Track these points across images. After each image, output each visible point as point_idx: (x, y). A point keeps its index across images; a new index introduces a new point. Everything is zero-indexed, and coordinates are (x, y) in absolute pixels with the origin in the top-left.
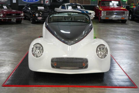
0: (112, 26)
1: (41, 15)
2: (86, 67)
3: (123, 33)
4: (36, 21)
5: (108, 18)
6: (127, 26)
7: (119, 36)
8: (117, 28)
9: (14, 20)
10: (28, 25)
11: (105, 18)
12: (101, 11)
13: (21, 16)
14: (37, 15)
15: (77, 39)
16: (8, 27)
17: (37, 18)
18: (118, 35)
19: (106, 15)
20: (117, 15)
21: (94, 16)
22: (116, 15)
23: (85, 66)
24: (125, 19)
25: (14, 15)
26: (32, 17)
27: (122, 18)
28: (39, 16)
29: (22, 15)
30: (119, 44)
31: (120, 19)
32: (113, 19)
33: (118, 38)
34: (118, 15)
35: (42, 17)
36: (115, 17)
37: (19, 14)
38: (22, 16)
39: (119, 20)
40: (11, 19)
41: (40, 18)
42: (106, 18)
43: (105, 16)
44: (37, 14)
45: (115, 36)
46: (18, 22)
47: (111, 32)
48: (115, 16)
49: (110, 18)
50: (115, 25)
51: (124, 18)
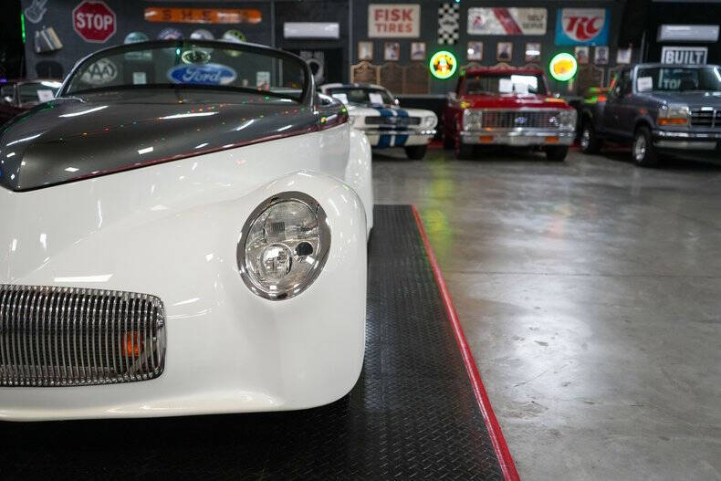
5: (492, 138)
6: (567, 169)
11: (477, 141)
12: (461, 111)
19: (483, 126)
20: (528, 126)
21: (435, 129)
22: (523, 125)
24: (560, 142)
27: (547, 138)
31: (539, 142)
32: (513, 142)
34: (533, 126)
36: (522, 135)
39: (535, 147)
42: (481, 138)
43: (477, 130)
48: (520, 129)
49: (499, 140)
50: (519, 167)
51: (557, 138)
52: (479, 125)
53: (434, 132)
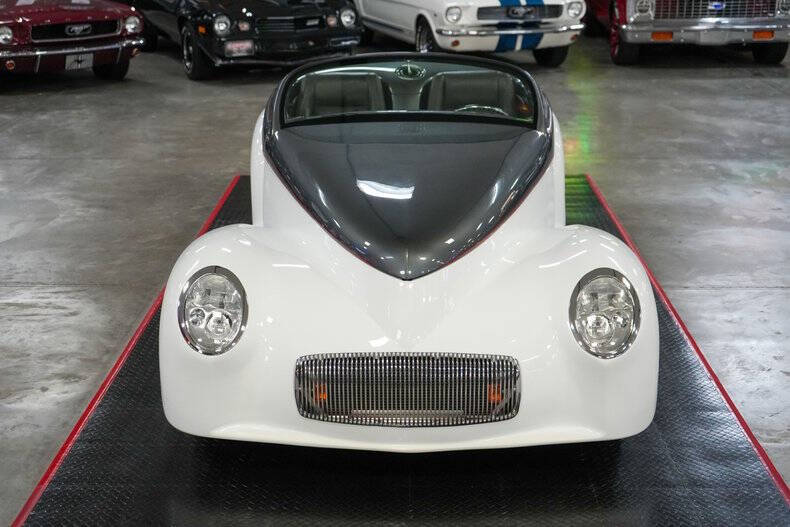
0: (693, 91)
1: (245, 27)
2: (510, 409)
3: (762, 136)
4: (219, 62)
5: (671, 34)
7: (734, 166)
8: (725, 102)
9: (79, 62)
10: (170, 90)
11: (648, 38)
13: (125, 36)
14: (221, 27)
15: (450, 241)
16: (43, 110)
17: (222, 44)
18: (728, 155)
19: (657, 16)
20: (727, 15)
21: (582, 21)
22: (719, 14)
23: (502, 404)
24: (776, 37)
25: (78, 29)
26: (189, 42)
27: (756, 31)
28: (235, 35)
29: (130, 27)
30: (728, 222)
31: (743, 38)
32: (704, 40)
33: (728, 175)
34: (734, 15)
35: (255, 42)
36: (716, 28)
37: (112, 24)
38: (133, 36)
40: (65, 55)
41: (240, 48)
42: (655, 34)
43: (650, 22)
44: (225, 18)
45: (710, 165)
46: (110, 72)
47: (684, 132)
48: (713, 20)
49: (682, 36)
50: (713, 81)
51: (772, 31)
52: (651, 13)
53: (581, 26)
